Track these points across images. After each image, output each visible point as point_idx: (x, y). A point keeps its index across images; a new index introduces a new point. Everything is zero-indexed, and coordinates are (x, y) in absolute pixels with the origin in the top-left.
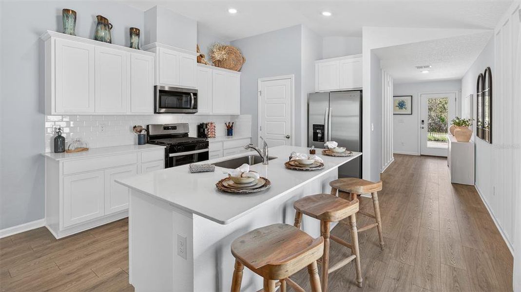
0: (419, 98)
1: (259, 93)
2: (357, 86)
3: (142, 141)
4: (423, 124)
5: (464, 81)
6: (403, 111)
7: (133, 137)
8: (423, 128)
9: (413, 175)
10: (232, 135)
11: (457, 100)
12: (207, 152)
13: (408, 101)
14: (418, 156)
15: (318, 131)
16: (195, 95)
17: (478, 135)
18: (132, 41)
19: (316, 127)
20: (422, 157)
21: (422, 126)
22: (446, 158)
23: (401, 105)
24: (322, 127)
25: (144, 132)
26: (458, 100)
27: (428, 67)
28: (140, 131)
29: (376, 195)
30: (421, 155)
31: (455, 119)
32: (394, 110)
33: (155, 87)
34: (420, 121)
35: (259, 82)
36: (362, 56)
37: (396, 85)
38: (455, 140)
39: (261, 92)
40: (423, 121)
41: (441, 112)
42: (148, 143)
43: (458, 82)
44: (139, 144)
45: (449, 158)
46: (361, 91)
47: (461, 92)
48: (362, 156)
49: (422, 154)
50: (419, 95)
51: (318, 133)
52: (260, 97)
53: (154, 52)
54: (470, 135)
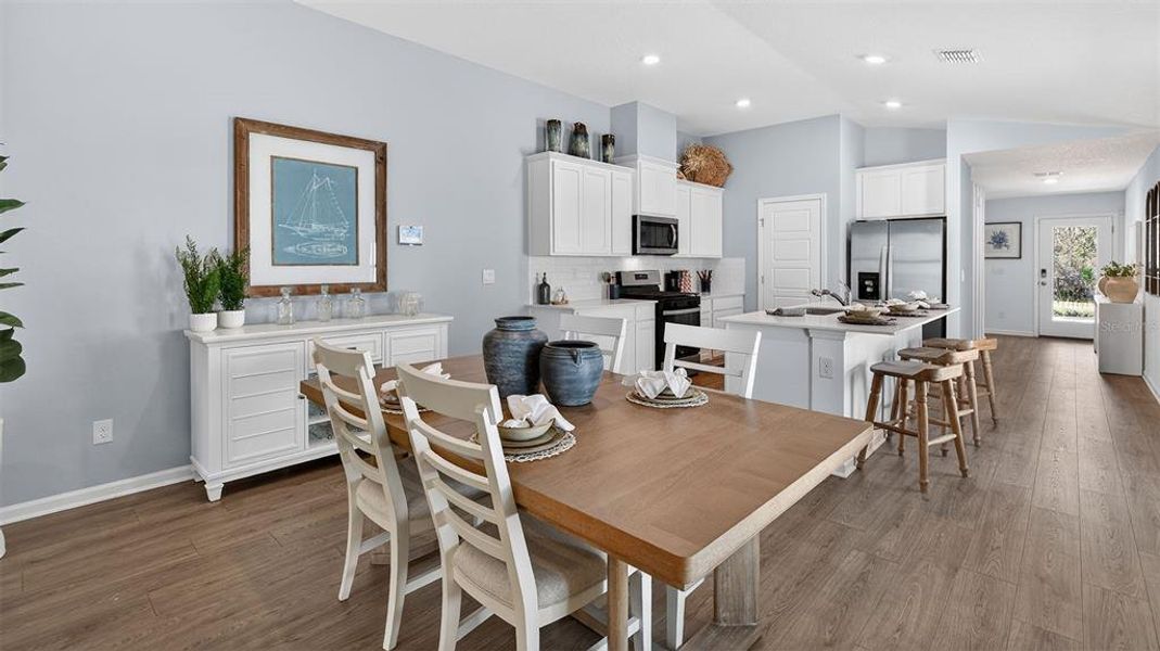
0: (1036, 226)
1: (760, 223)
2: (937, 211)
3: (616, 295)
4: (1043, 277)
5: (1129, 195)
6: (1003, 252)
7: (601, 288)
8: (1043, 284)
9: (1027, 363)
10: (709, 291)
11: (1115, 229)
12: (699, 313)
13: (1012, 233)
14: (1034, 338)
15: (867, 283)
16: (676, 226)
17: (1147, 290)
18: (607, 153)
19: (863, 276)
20: (1040, 340)
21: (1043, 280)
22: (1090, 341)
23: (999, 240)
24: (875, 277)
25: (613, 282)
26: (1118, 231)
27: (1058, 173)
28: (609, 281)
29: (987, 356)
30: (1041, 337)
31: (1111, 266)
32: (986, 251)
33: (634, 218)
34: (1037, 271)
35: (760, 202)
36: (945, 162)
37: (990, 204)
38: (1107, 301)
39: (763, 220)
40: (1044, 271)
41: (1084, 255)
42: (621, 297)
43: (1120, 195)
44: (612, 297)
45: (1097, 340)
46: (945, 219)
47: (1124, 214)
48: (944, 319)
49: (1042, 334)
50: (1036, 219)
51: (866, 286)
52: (760, 228)
53: (635, 167)
54: (1137, 292)
